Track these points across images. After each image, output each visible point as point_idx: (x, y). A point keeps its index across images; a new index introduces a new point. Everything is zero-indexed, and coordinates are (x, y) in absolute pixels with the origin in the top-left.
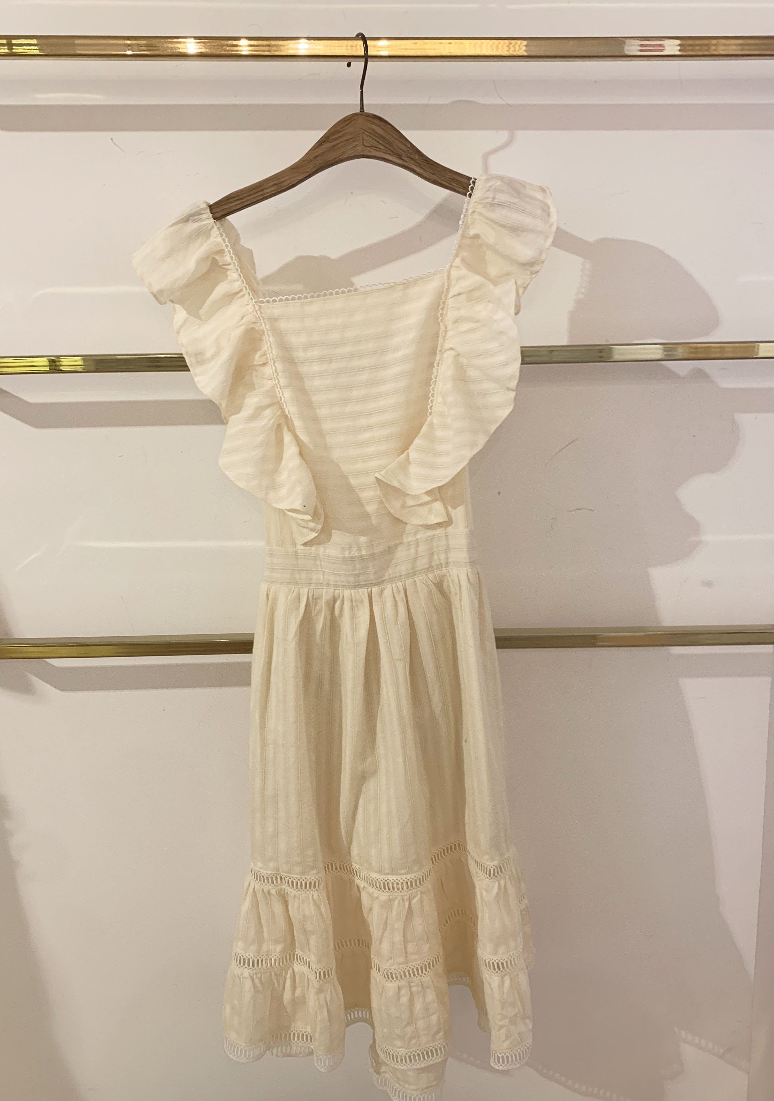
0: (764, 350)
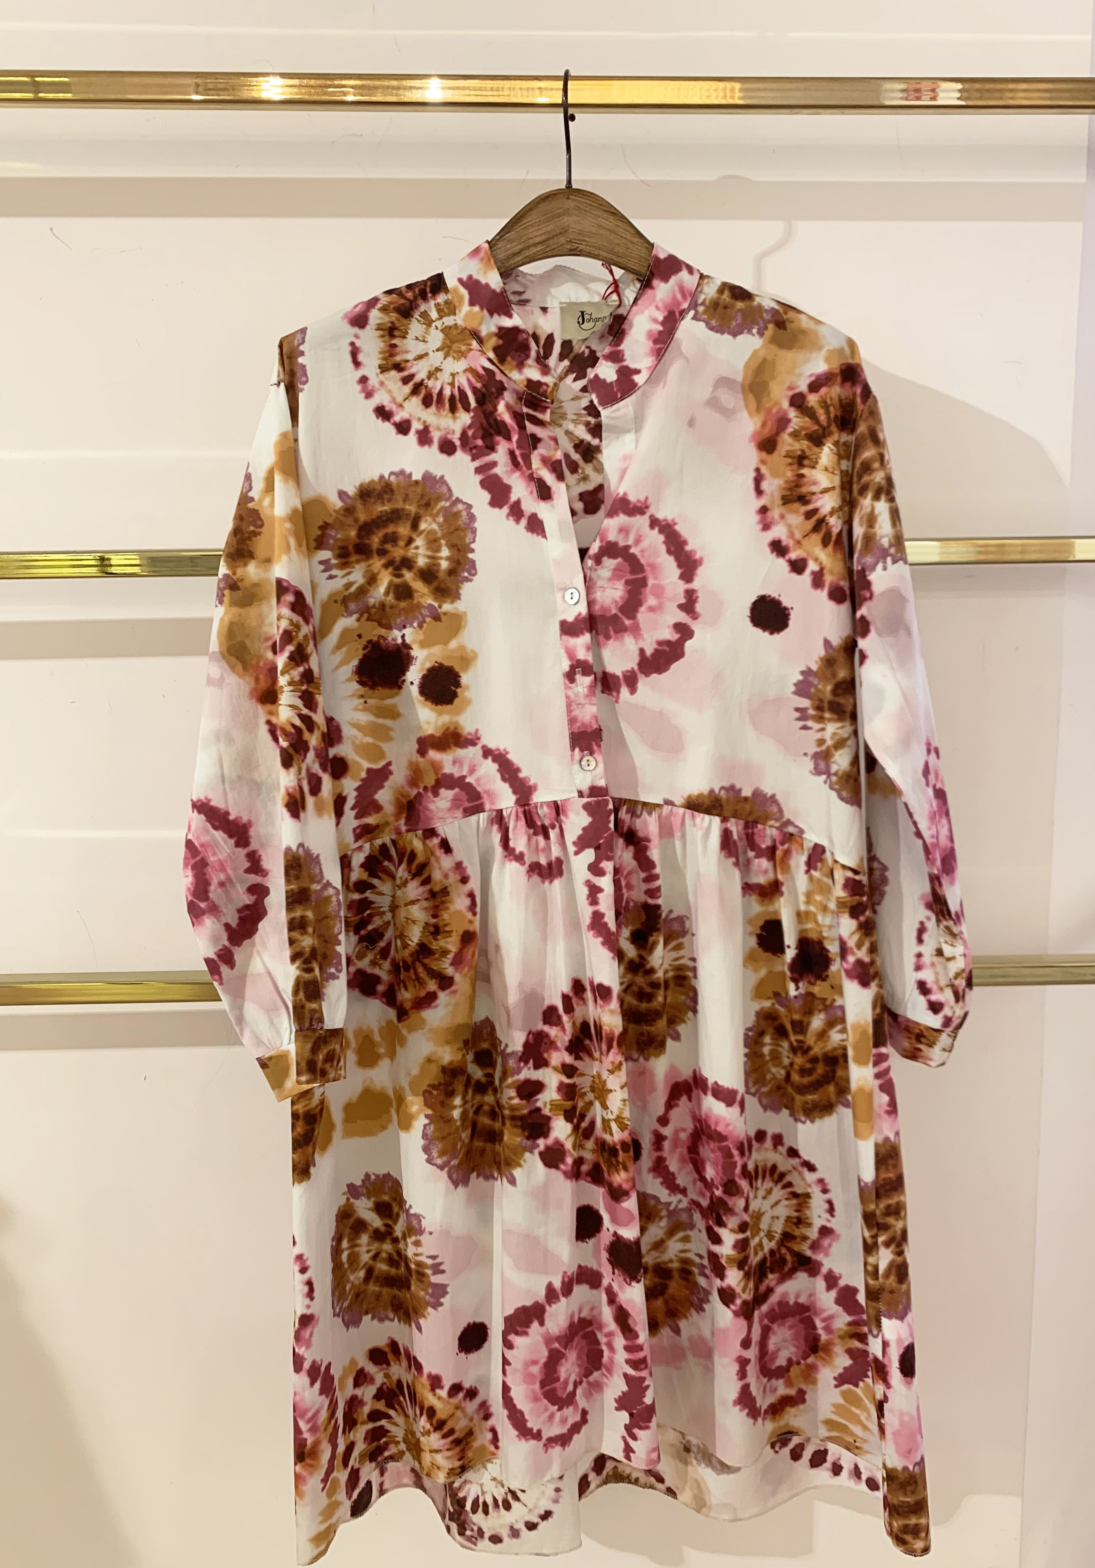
0: (1083, 549)
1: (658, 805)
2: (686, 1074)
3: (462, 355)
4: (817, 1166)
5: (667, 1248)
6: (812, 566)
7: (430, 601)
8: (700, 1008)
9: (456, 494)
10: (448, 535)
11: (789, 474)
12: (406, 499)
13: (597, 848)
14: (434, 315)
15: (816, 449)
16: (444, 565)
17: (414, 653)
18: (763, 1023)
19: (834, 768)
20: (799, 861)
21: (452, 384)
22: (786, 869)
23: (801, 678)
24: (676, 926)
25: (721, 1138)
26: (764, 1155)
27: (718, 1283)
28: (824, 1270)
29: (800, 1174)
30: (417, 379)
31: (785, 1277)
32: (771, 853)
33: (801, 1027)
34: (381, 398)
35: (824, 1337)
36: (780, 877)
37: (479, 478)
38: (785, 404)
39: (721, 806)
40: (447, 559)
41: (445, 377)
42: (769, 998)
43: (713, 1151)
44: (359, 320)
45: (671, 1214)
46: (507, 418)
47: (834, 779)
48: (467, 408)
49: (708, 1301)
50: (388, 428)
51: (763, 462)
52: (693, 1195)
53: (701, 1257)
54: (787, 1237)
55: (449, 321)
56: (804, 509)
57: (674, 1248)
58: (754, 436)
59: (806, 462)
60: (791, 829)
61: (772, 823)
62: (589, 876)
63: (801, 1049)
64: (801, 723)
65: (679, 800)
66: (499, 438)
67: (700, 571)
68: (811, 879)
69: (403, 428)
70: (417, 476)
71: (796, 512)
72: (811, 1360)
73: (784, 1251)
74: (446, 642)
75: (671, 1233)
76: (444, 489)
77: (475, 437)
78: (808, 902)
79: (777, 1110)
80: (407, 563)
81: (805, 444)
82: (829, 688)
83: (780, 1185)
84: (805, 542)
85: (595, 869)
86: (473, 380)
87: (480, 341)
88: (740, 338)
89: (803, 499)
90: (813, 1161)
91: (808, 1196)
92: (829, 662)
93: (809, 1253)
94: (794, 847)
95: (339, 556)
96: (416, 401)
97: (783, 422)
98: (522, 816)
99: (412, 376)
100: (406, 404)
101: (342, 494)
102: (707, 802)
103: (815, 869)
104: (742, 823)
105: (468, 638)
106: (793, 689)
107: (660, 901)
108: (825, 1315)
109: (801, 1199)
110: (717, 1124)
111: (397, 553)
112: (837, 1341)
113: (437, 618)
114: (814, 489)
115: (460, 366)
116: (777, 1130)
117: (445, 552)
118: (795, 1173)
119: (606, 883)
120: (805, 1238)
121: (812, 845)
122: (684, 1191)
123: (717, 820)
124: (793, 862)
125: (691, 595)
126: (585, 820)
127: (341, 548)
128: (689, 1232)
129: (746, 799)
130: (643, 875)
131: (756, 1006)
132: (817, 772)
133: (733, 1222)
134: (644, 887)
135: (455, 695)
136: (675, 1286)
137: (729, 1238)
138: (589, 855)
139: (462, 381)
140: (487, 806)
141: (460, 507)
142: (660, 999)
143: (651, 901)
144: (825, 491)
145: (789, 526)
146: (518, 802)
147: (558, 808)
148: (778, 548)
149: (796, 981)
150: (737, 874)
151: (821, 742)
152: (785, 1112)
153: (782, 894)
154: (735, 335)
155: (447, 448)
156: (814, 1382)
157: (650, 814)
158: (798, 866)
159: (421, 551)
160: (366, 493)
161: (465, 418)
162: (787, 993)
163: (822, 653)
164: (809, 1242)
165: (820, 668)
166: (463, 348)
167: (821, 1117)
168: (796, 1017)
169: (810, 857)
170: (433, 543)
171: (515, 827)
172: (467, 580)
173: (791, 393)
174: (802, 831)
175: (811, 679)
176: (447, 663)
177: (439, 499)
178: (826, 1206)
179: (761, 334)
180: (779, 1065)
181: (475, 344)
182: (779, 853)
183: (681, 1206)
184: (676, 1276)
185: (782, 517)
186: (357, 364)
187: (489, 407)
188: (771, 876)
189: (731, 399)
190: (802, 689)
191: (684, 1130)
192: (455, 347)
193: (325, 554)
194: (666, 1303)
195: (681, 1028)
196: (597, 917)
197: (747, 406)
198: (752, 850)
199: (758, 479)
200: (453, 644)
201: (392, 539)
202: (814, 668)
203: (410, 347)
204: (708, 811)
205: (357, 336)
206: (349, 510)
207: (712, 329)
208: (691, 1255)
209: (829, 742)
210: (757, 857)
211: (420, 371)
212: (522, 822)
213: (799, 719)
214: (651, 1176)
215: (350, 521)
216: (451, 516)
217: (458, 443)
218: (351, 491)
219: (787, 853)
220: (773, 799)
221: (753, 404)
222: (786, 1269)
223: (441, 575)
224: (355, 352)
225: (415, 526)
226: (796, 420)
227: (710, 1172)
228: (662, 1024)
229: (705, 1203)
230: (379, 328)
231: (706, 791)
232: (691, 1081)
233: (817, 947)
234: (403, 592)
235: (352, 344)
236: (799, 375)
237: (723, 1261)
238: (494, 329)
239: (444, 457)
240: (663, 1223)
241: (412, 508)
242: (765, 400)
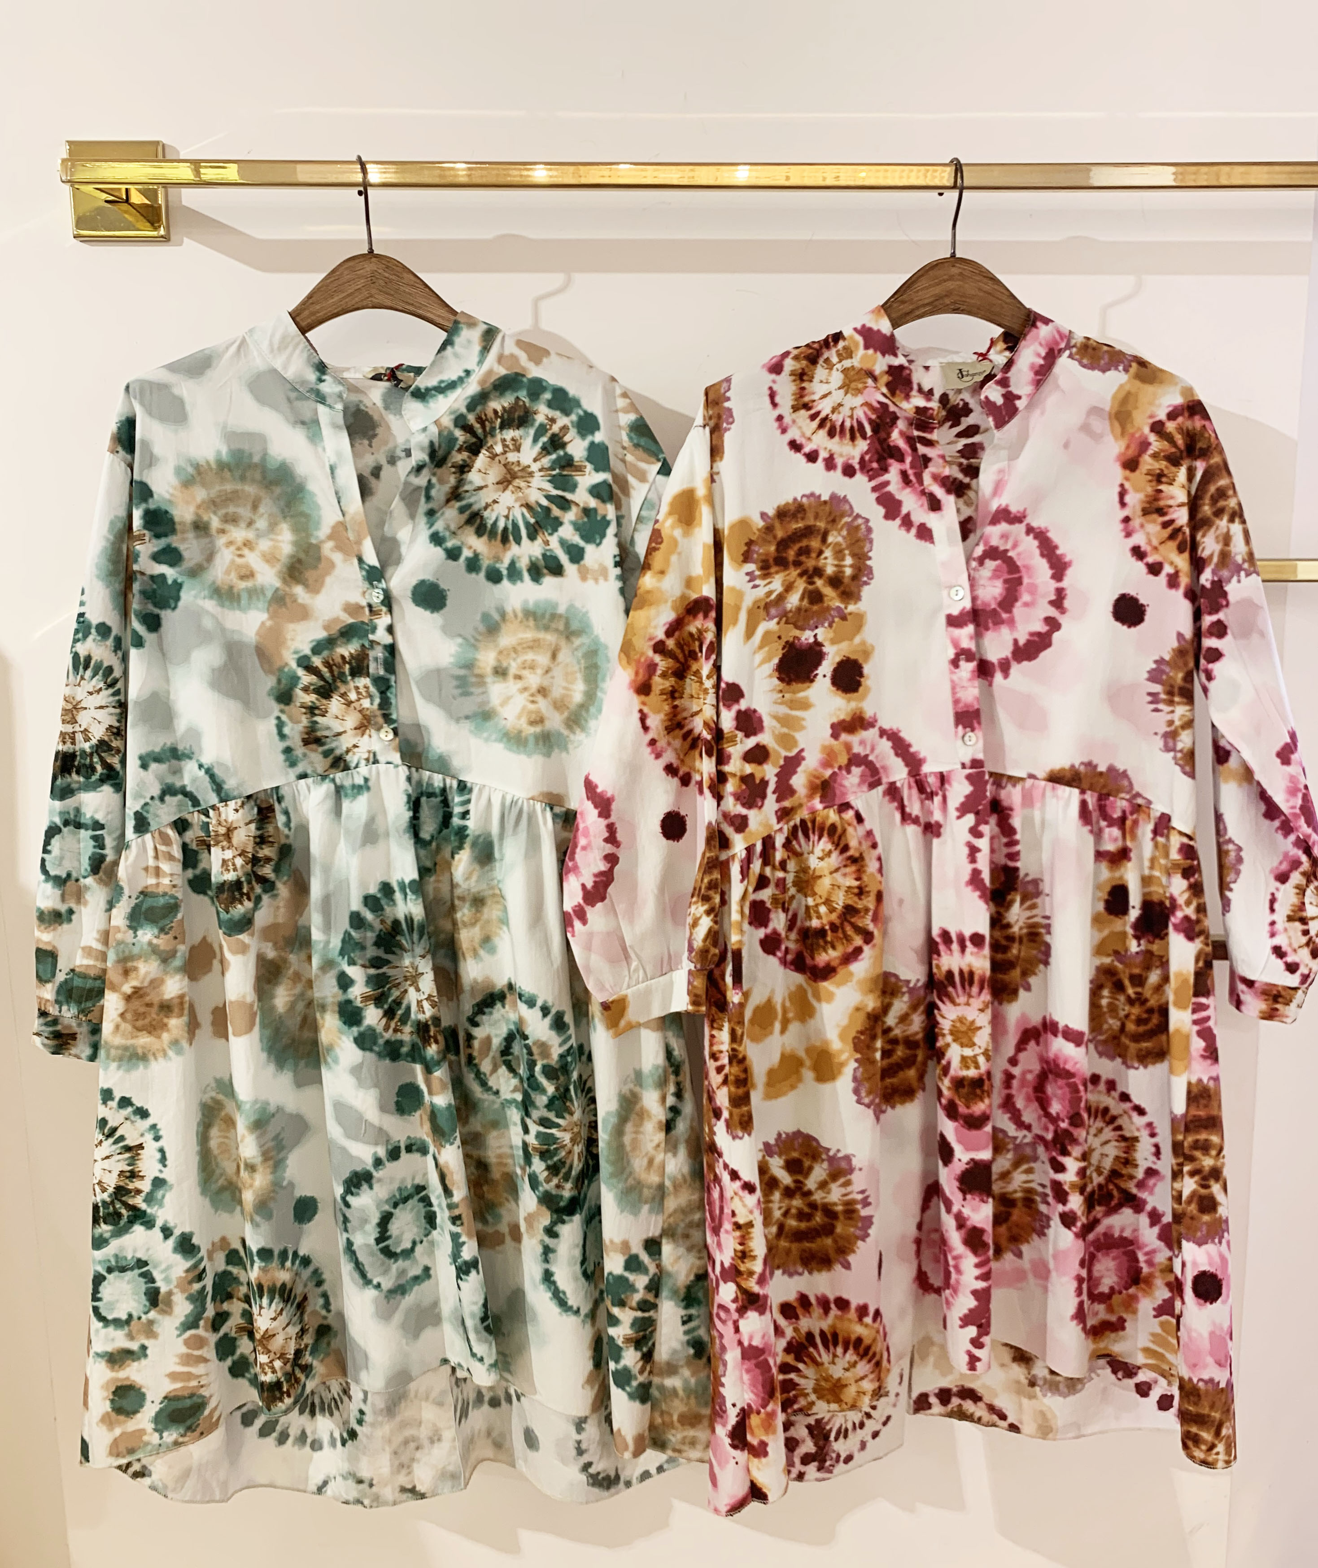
1: (1021, 779)
2: (1035, 1020)
3: (859, 391)
4: (1147, 1110)
5: (1011, 1179)
6: (1168, 569)
7: (837, 603)
8: (1052, 960)
9: (857, 510)
10: (850, 546)
11: (1149, 490)
12: (817, 517)
13: (977, 813)
14: (835, 359)
15: (1173, 469)
16: (848, 571)
17: (825, 649)
18: (1103, 978)
19: (1180, 746)
20: (1146, 830)
21: (851, 417)
22: (1134, 837)
23: (1154, 666)
24: (1031, 888)
25: (1069, 1075)
26: (1097, 1097)
27: (1060, 1208)
28: (1148, 1208)
29: (1130, 1117)
30: (823, 415)
31: (1112, 1211)
32: (1121, 822)
33: (1139, 980)
34: (793, 433)
35: (1146, 1270)
36: (1129, 844)
37: (875, 495)
38: (1146, 430)
39: (1080, 779)
40: (851, 566)
41: (845, 411)
42: (1109, 955)
43: (1061, 1088)
44: (776, 368)
45: (1018, 1147)
46: (902, 444)
47: (1179, 755)
48: (864, 437)
49: (1049, 1226)
50: (800, 458)
51: (1127, 479)
52: (1037, 1130)
53: (1043, 1186)
54: (1114, 1174)
55: (847, 363)
56: (1162, 519)
57: (1019, 1179)
58: (1118, 458)
59: (1164, 479)
60: (1140, 801)
61: (1123, 795)
62: (970, 838)
63: (1140, 1000)
64: (1153, 706)
65: (1041, 774)
66: (891, 461)
67: (1069, 573)
68: (1156, 846)
69: (812, 457)
70: (825, 497)
71: (1154, 521)
72: (1132, 1291)
73: (1111, 1187)
74: (851, 639)
75: (1016, 1164)
76: (847, 507)
77: (871, 461)
78: (1152, 867)
79: (1112, 1058)
80: (818, 572)
81: (1164, 464)
82: (1180, 675)
83: (1111, 1127)
84: (1162, 548)
85: (975, 832)
86: (869, 413)
87: (875, 379)
88: (1108, 373)
89: (1161, 512)
90: (1143, 1105)
91: (1136, 1139)
92: (1180, 653)
93: (1134, 1191)
94: (1142, 817)
95: (762, 568)
96: (823, 433)
97: (1145, 445)
98: (913, 785)
99: (818, 413)
100: (814, 437)
101: (763, 515)
102: (1068, 775)
103: (1162, 835)
104: (1096, 795)
105: (868, 634)
106: (1146, 675)
107: (1018, 864)
108: (1147, 1249)
109: (1129, 1143)
110: (1065, 1062)
111: (810, 563)
112: (1157, 1274)
113: (844, 618)
114: (1171, 502)
115: (858, 400)
116: (1111, 1076)
117: (849, 561)
118: (1125, 1117)
119: (983, 844)
120: (1131, 1177)
121: (1158, 814)
122: (1028, 1128)
123: (1076, 791)
124: (1139, 832)
125: (1060, 594)
126: (967, 789)
127: (763, 561)
128: (1032, 1165)
129: (1101, 774)
130: (1005, 840)
131: (1098, 961)
132: (1167, 749)
133: (1076, 1151)
134: (1005, 850)
135: (859, 684)
136: (1017, 1214)
137: (1072, 1165)
138: (970, 819)
139: (860, 414)
140: (885, 780)
141: (860, 521)
142: (1015, 951)
143: (1011, 864)
144: (1181, 505)
145: (1148, 534)
146: (910, 774)
147: (943, 779)
148: (1138, 553)
149: (1137, 938)
150: (1091, 839)
151: (1171, 723)
152: (1119, 1060)
153: (1129, 860)
154: (1104, 371)
155: (849, 471)
156: (1135, 1312)
157: (1014, 786)
158: (1144, 834)
159: (830, 561)
160: (783, 514)
161: (862, 445)
162: (1126, 950)
163: (1175, 644)
164: (1135, 1181)
165: (1172, 658)
166: (860, 386)
167: (1154, 1063)
168: (1137, 971)
169: (1156, 825)
170: (839, 554)
171: (910, 796)
172: (866, 583)
173: (1151, 421)
174: (1149, 802)
175: (1164, 667)
176: (853, 657)
177: (842, 515)
178: (1153, 1150)
179: (1126, 370)
180: (1116, 1016)
181: (870, 382)
182: (1128, 823)
183: (1027, 1140)
184: (1020, 1204)
185: (1142, 526)
186: (775, 405)
187: (883, 435)
188: (1120, 844)
189: (1101, 426)
190: (1154, 676)
191: (1030, 1071)
192: (853, 385)
193: (751, 567)
194: (1009, 1229)
195: (1032, 980)
196: (976, 873)
197: (1112, 431)
198: (1105, 819)
199: (1122, 494)
200: (857, 640)
201: (805, 551)
202: (1167, 657)
203: (816, 388)
204: (1069, 783)
205: (774, 382)
206: (769, 529)
207: (1084, 366)
208: (1033, 1185)
209: (1177, 723)
210: (1109, 826)
211: (825, 407)
212: (915, 791)
213: (1151, 702)
214: (1000, 1111)
215: (770, 538)
216: (853, 529)
217: (857, 467)
218: (771, 512)
219: (1136, 823)
220: (1125, 774)
221: (1118, 430)
222: (1113, 1203)
223: (846, 581)
224: (772, 395)
225: (824, 540)
226: (1156, 444)
227: (1055, 1108)
228: (1016, 973)
229: (1049, 1136)
230: (792, 373)
231: (1067, 766)
232: (1040, 1027)
233: (1158, 908)
234: (815, 597)
235: (771, 388)
236: (1160, 406)
237: (1066, 1187)
238: (886, 368)
239: (846, 479)
240: (1010, 1155)
241: (821, 524)
242: (1129, 426)
